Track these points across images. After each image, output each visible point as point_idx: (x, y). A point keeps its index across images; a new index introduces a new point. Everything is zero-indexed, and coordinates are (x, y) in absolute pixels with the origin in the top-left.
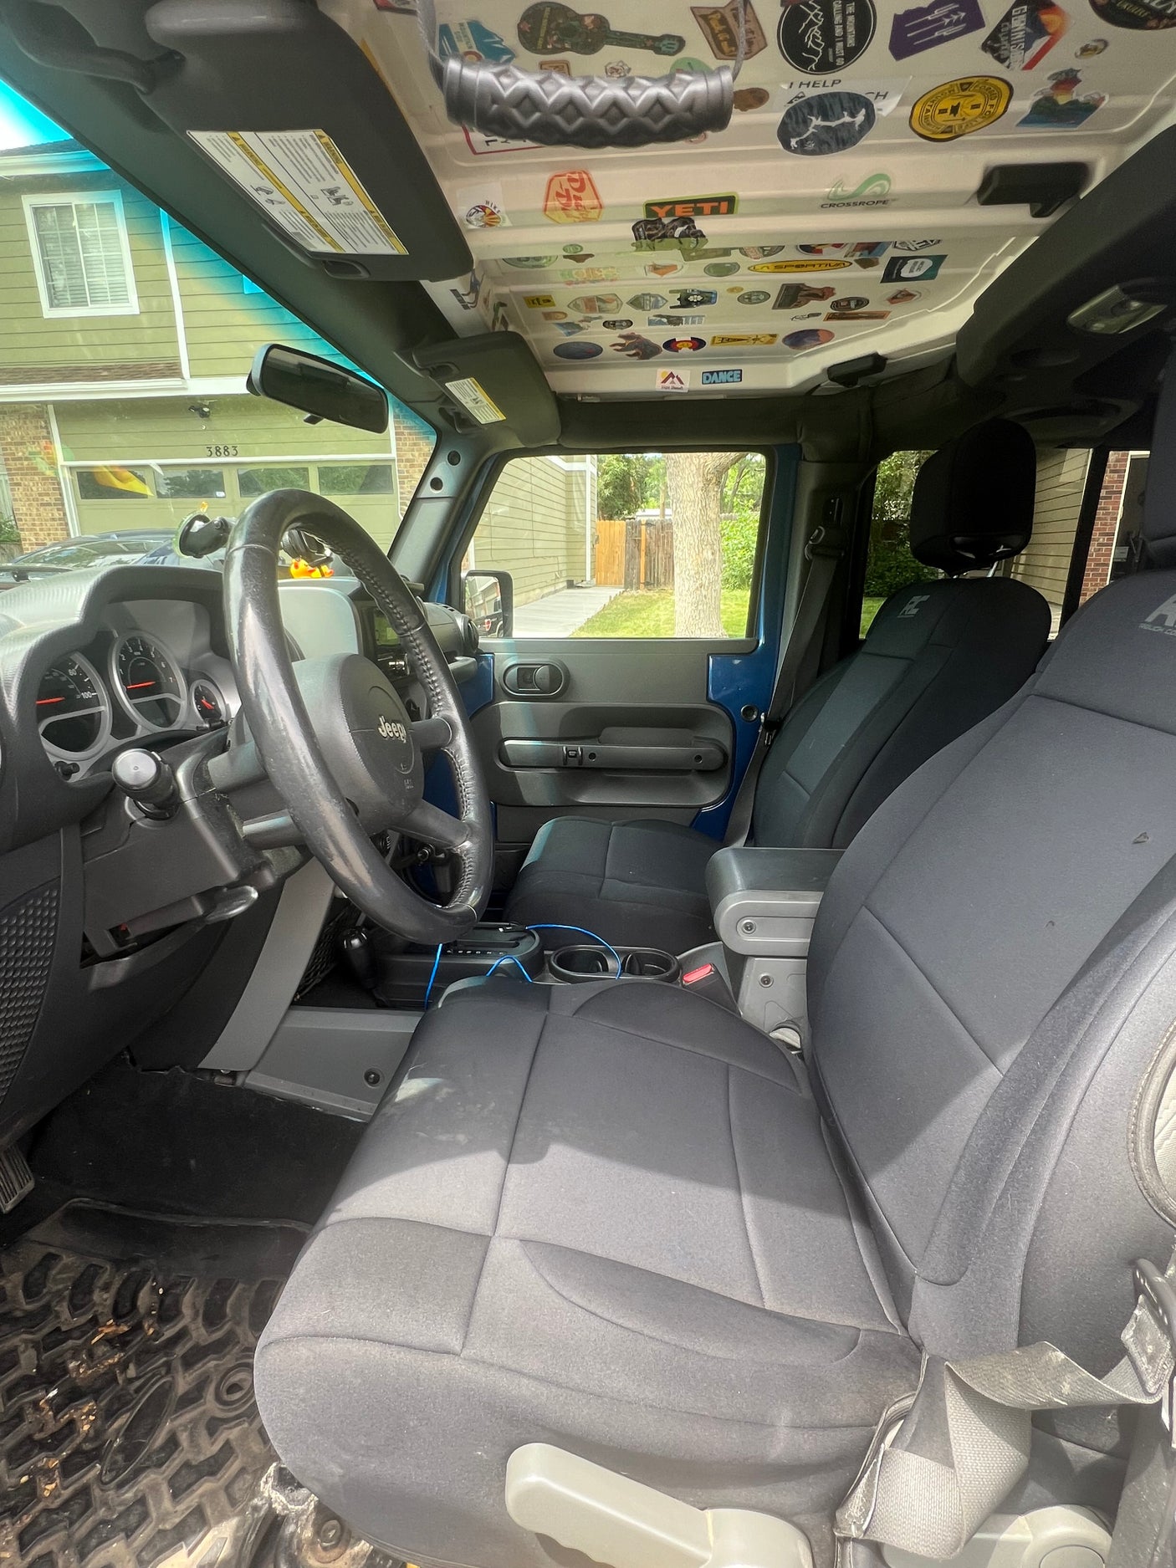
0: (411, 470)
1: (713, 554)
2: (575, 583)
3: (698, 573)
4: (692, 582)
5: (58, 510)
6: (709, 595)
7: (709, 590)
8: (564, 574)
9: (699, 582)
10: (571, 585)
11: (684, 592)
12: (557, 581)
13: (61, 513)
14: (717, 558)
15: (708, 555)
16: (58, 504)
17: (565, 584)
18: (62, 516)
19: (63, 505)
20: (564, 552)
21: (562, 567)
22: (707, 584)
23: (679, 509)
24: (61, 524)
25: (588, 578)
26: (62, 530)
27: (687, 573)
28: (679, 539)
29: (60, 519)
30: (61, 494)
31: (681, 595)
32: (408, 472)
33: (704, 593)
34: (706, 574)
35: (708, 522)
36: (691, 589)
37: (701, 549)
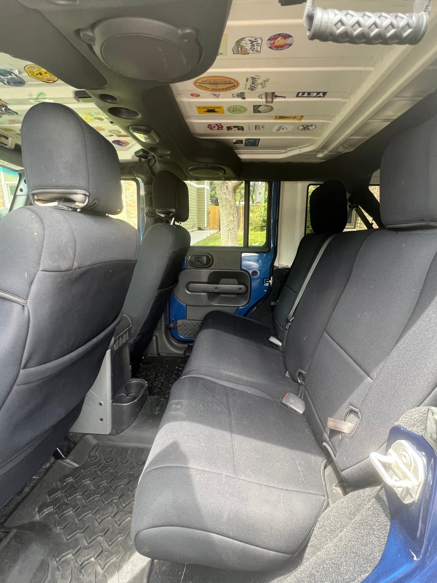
0: (129, 186)
1: (233, 218)
2: (202, 228)
3: (228, 224)
4: (226, 228)
5: (2, 199)
6: (233, 233)
7: (233, 231)
8: (197, 225)
9: (229, 228)
10: (200, 229)
11: (224, 232)
12: (193, 227)
13: (3, 200)
14: (235, 219)
15: (232, 218)
16: (2, 197)
17: (197, 229)
18: (3, 202)
19: (4, 197)
20: (196, 217)
21: (195, 222)
22: (231, 229)
23: (221, 202)
24: (3, 204)
25: (206, 227)
26: (3, 206)
27: (224, 224)
28: (221, 212)
29: (2, 203)
30: (3, 194)
31: (222, 233)
32: (128, 187)
33: (231, 232)
34: (231, 225)
35: (231, 206)
36: (226, 231)
37: (229, 216)
